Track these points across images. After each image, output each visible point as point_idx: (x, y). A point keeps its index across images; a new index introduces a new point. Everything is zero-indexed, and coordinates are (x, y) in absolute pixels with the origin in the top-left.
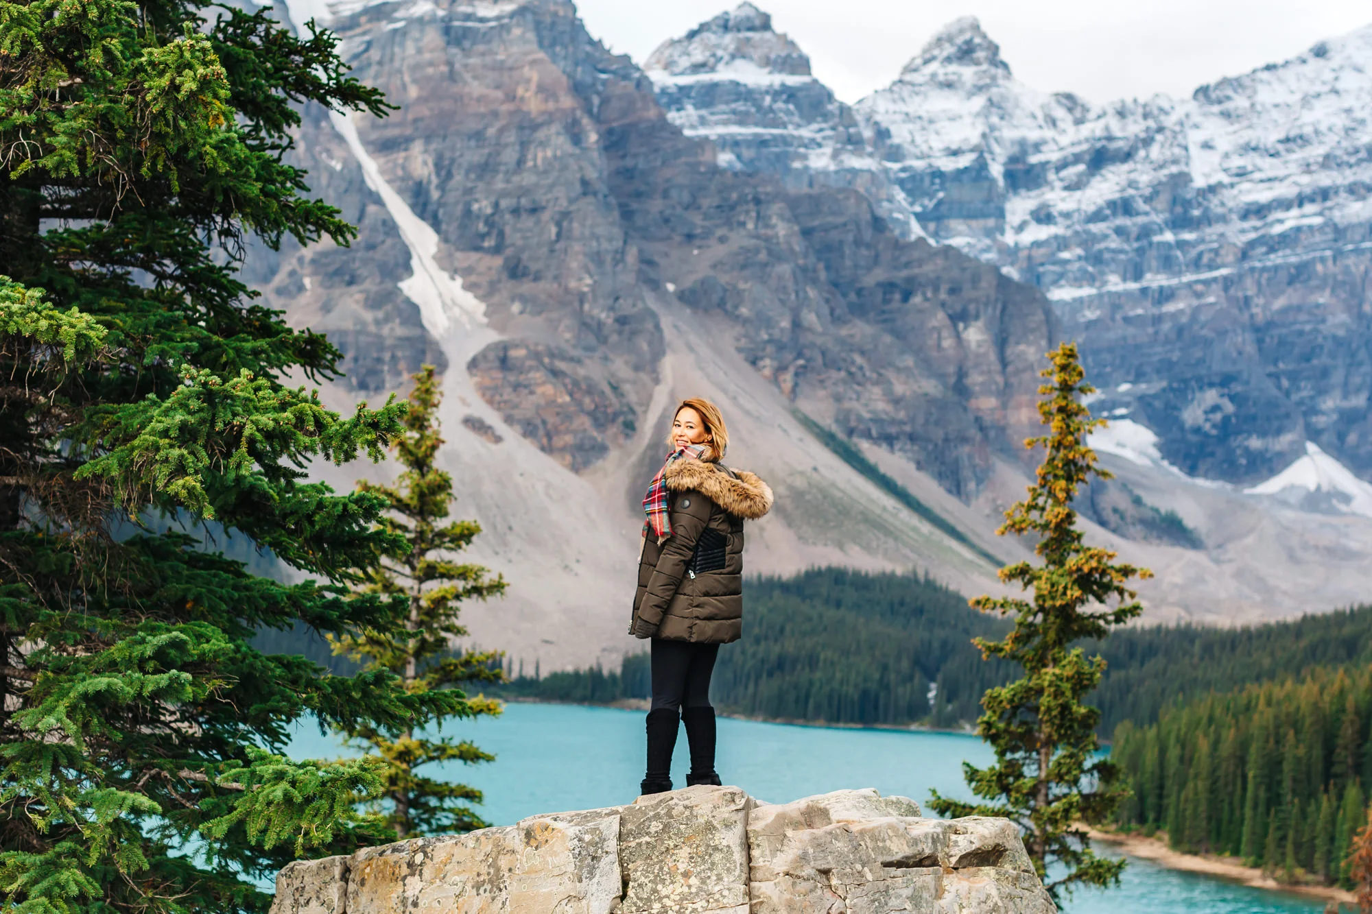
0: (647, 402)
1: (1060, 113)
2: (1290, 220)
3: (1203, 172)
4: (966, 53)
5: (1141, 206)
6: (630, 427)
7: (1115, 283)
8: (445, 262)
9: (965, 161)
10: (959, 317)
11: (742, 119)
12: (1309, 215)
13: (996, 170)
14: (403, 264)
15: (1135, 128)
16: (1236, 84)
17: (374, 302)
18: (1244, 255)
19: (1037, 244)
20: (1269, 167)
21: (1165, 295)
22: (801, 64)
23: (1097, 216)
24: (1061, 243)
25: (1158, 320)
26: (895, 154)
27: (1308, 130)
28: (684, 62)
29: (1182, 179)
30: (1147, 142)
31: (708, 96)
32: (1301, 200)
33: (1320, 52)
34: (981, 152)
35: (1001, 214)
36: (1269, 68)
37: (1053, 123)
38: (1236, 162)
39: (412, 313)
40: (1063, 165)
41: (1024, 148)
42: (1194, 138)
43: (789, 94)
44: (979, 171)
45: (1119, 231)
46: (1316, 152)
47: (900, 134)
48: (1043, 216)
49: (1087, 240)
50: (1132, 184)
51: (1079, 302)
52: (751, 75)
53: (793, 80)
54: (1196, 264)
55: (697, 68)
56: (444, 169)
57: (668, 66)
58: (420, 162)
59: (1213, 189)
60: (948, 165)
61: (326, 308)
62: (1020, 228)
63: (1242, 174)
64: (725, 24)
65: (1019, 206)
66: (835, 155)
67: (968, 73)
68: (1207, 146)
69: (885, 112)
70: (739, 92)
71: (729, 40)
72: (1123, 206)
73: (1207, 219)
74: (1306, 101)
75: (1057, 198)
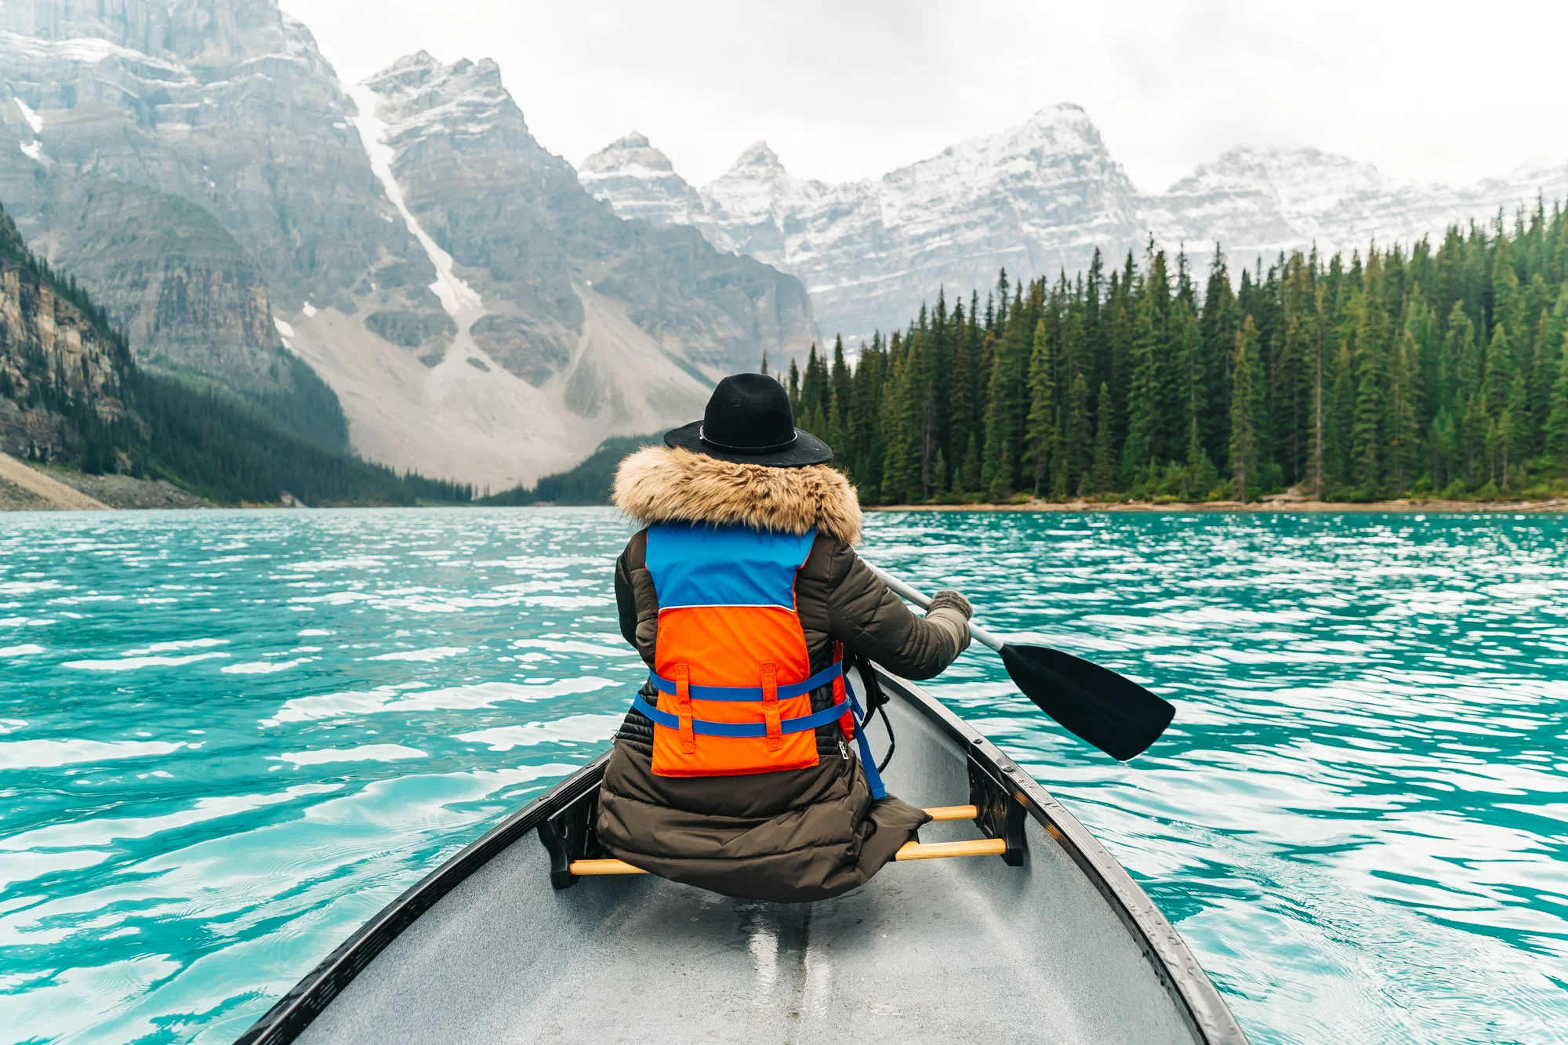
0: (575, 346)
1: (812, 191)
2: (934, 243)
3: (889, 219)
4: (760, 159)
5: (857, 239)
6: (565, 361)
7: (845, 282)
8: (455, 272)
9: (762, 219)
10: (754, 294)
11: (636, 197)
12: (945, 240)
13: (779, 223)
14: (431, 275)
15: (852, 197)
16: (904, 171)
17: (411, 296)
18: (912, 263)
19: (803, 263)
20: (923, 215)
21: (872, 287)
22: (667, 165)
23: (834, 246)
24: (816, 261)
25: (868, 300)
26: (724, 216)
27: (943, 195)
28: (602, 166)
29: (879, 223)
30: (859, 204)
31: (617, 184)
32: (940, 232)
33: (948, 152)
34: (771, 214)
35: (783, 247)
36: (922, 162)
37: (808, 196)
38: (906, 213)
39: (436, 301)
40: (815, 219)
41: (794, 210)
42: (883, 201)
43: (661, 182)
44: (769, 224)
45: (846, 253)
46: (948, 206)
47: (726, 206)
48: (805, 247)
49: (829, 259)
50: (852, 227)
51: (826, 293)
52: (640, 172)
53: (663, 174)
54: (887, 270)
55: (609, 169)
56: (454, 220)
57: (593, 168)
58: (440, 218)
59: (895, 228)
60: (753, 221)
61: (385, 300)
62: (794, 254)
63: (910, 219)
64: (624, 144)
65: (793, 243)
66: (689, 215)
67: (761, 170)
68: (890, 205)
69: (718, 193)
70: (633, 181)
71: (625, 152)
72: (847, 240)
73: (893, 245)
74: (941, 179)
75: (813, 238)
